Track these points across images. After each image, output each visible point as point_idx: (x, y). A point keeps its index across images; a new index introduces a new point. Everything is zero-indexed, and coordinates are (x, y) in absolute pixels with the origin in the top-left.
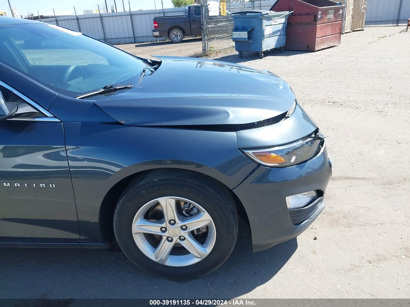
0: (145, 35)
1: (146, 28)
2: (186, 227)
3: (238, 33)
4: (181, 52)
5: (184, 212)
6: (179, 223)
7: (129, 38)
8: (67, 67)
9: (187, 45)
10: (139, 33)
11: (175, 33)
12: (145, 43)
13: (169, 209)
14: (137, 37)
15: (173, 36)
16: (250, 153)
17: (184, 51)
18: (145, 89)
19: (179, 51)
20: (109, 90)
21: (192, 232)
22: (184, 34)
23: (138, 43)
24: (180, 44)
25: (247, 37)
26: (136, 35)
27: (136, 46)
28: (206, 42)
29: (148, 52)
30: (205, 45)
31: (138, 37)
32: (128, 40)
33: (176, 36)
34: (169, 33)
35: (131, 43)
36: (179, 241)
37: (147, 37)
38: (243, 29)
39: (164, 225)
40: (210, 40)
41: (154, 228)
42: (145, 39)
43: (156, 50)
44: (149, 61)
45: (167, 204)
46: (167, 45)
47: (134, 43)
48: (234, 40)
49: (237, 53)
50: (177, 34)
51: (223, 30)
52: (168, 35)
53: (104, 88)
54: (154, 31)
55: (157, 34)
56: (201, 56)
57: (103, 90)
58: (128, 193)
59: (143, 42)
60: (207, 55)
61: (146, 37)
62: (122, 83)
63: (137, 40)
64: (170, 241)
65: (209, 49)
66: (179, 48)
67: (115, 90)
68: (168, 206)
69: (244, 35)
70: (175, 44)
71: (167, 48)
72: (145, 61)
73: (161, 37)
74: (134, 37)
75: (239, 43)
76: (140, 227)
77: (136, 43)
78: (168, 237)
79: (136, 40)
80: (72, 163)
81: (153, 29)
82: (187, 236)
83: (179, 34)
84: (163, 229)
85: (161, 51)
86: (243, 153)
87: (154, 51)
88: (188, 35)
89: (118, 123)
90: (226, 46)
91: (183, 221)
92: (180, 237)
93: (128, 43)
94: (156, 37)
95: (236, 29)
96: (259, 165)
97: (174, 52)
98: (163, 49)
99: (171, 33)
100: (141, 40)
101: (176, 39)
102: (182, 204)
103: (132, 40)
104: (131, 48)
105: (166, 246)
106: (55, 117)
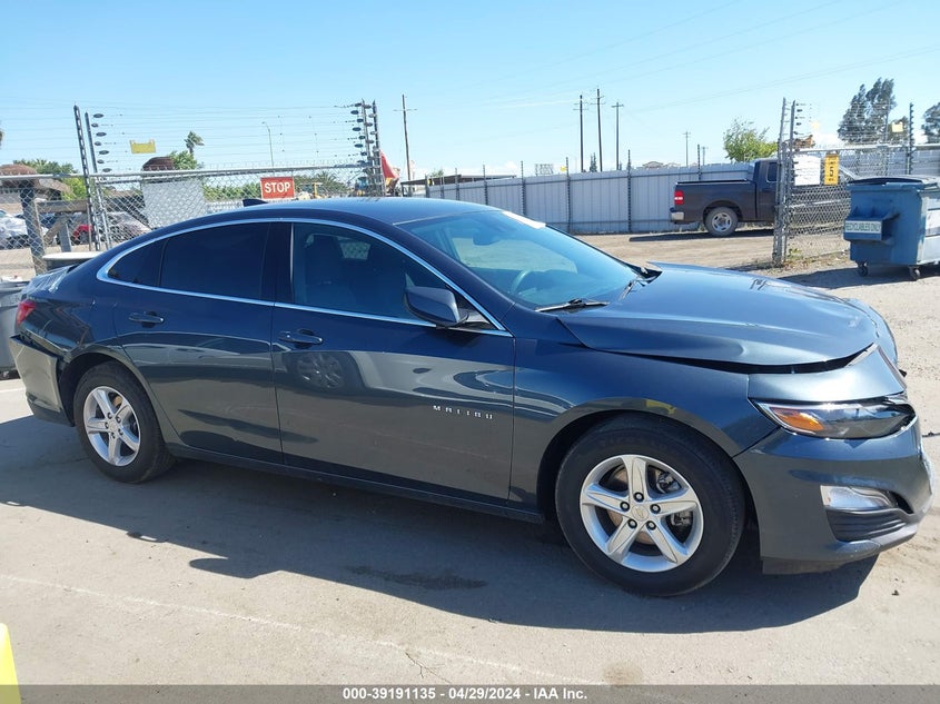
0: (654, 216)
1: (658, 202)
2: (659, 509)
3: (859, 222)
4: (726, 255)
5: (658, 486)
6: (649, 500)
7: (620, 222)
8: (518, 273)
9: (742, 242)
10: (641, 212)
11: (720, 216)
12: (651, 235)
13: (637, 475)
14: (635, 222)
15: (714, 222)
16: (765, 407)
17: (733, 255)
18: (627, 307)
19: (722, 253)
20: (576, 306)
21: (668, 518)
22: (740, 218)
23: (636, 233)
24: (727, 239)
25: (879, 232)
26: (634, 217)
27: (632, 240)
28: (783, 238)
29: (653, 254)
30: (780, 242)
31: (639, 221)
32: (615, 227)
33: (722, 222)
34: (706, 214)
35: (621, 233)
36: (645, 529)
37: (659, 221)
38: (872, 215)
39: (625, 499)
40: (792, 233)
41: (611, 501)
42: (653, 226)
43: (671, 250)
44: (644, 271)
45: (635, 467)
46: (698, 240)
47: (626, 233)
48: (848, 237)
49: (855, 265)
50: (724, 217)
51: (824, 215)
52: (704, 219)
53: (570, 302)
54: (673, 210)
55: (679, 216)
56: (769, 267)
57: (568, 305)
58: (582, 442)
59: (648, 232)
60: (782, 266)
61: (655, 220)
62: (596, 299)
63: (635, 226)
64: (632, 527)
65: (788, 254)
66: (724, 248)
67: (585, 306)
68: (635, 470)
69: (873, 227)
70: (716, 239)
71: (696, 247)
72: (637, 269)
73: (688, 223)
74: (630, 222)
75: (859, 245)
76: (591, 495)
77: (631, 232)
78: (631, 520)
79: (633, 228)
80: (518, 399)
81: (673, 205)
82: (658, 524)
83: (728, 218)
84: (625, 506)
85: (681, 252)
86: (757, 406)
87: (668, 250)
88: (750, 222)
89: (583, 346)
90: (830, 248)
91: (654, 498)
92: (649, 522)
93: (615, 233)
94: (676, 222)
95: (856, 215)
96: (779, 426)
97: (711, 255)
98: (688, 247)
99: (709, 216)
100: (643, 226)
101: (719, 229)
102: (658, 473)
103: (625, 227)
104: (620, 244)
105: (625, 535)
106: (507, 331)
